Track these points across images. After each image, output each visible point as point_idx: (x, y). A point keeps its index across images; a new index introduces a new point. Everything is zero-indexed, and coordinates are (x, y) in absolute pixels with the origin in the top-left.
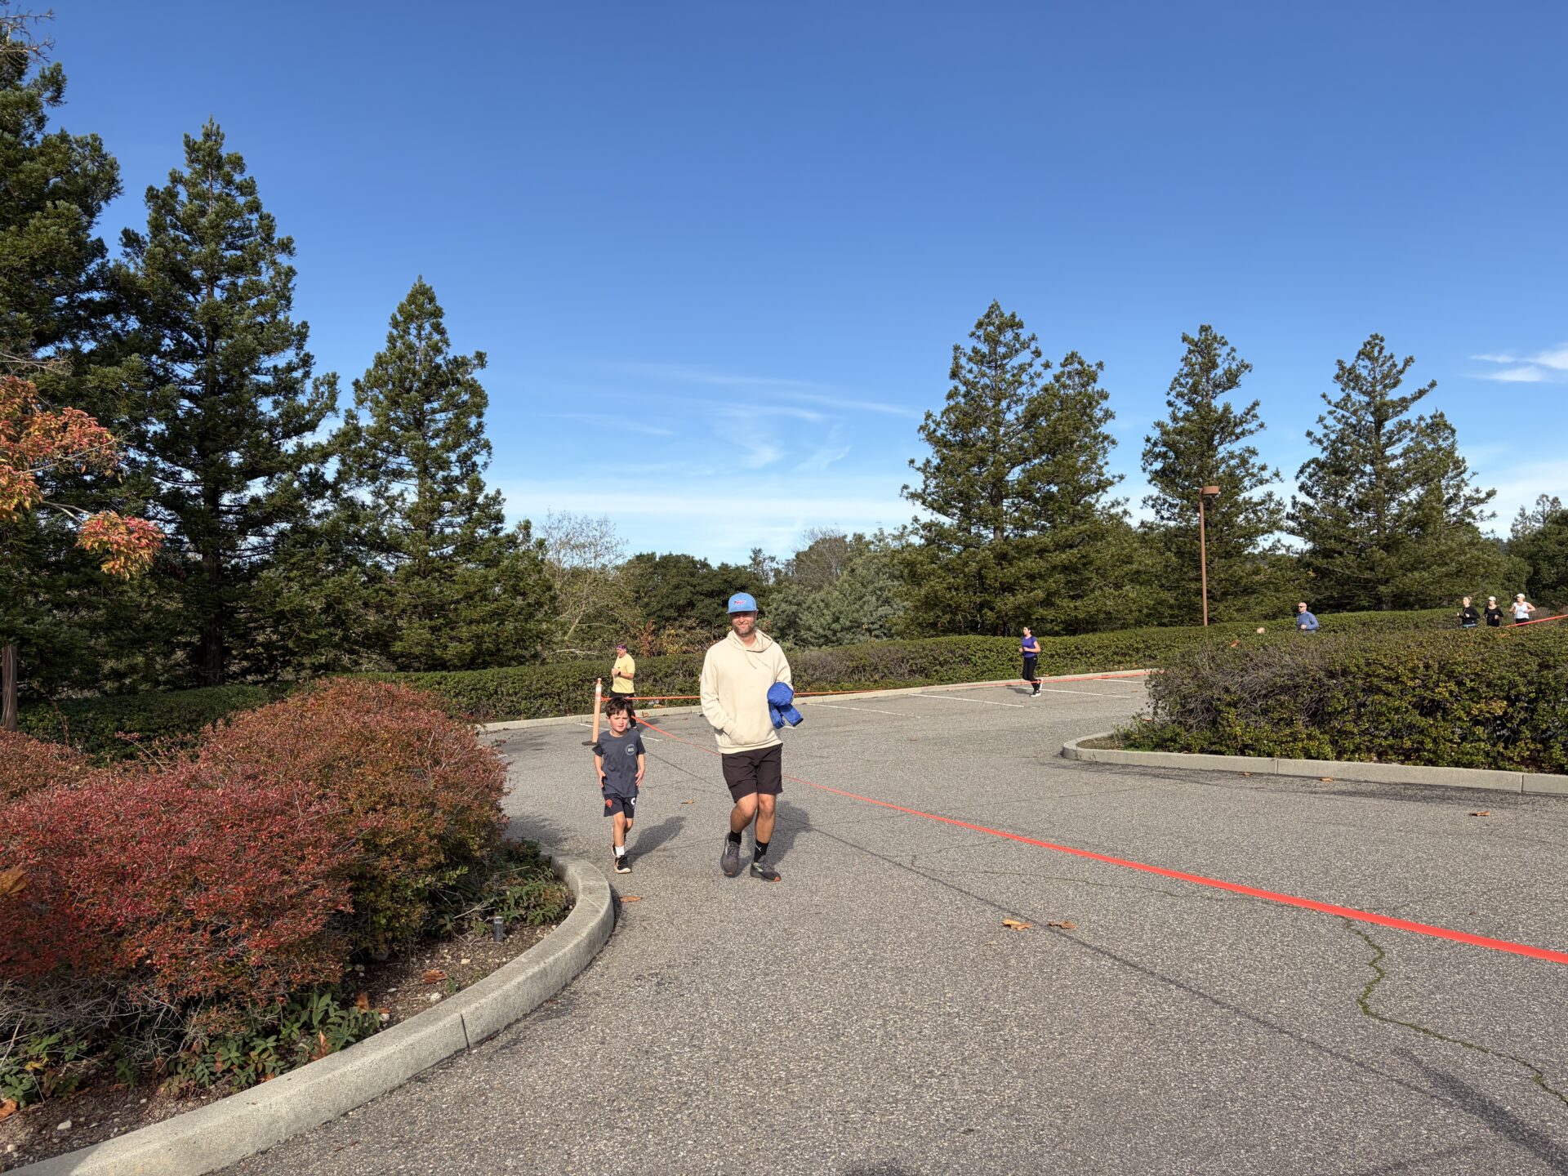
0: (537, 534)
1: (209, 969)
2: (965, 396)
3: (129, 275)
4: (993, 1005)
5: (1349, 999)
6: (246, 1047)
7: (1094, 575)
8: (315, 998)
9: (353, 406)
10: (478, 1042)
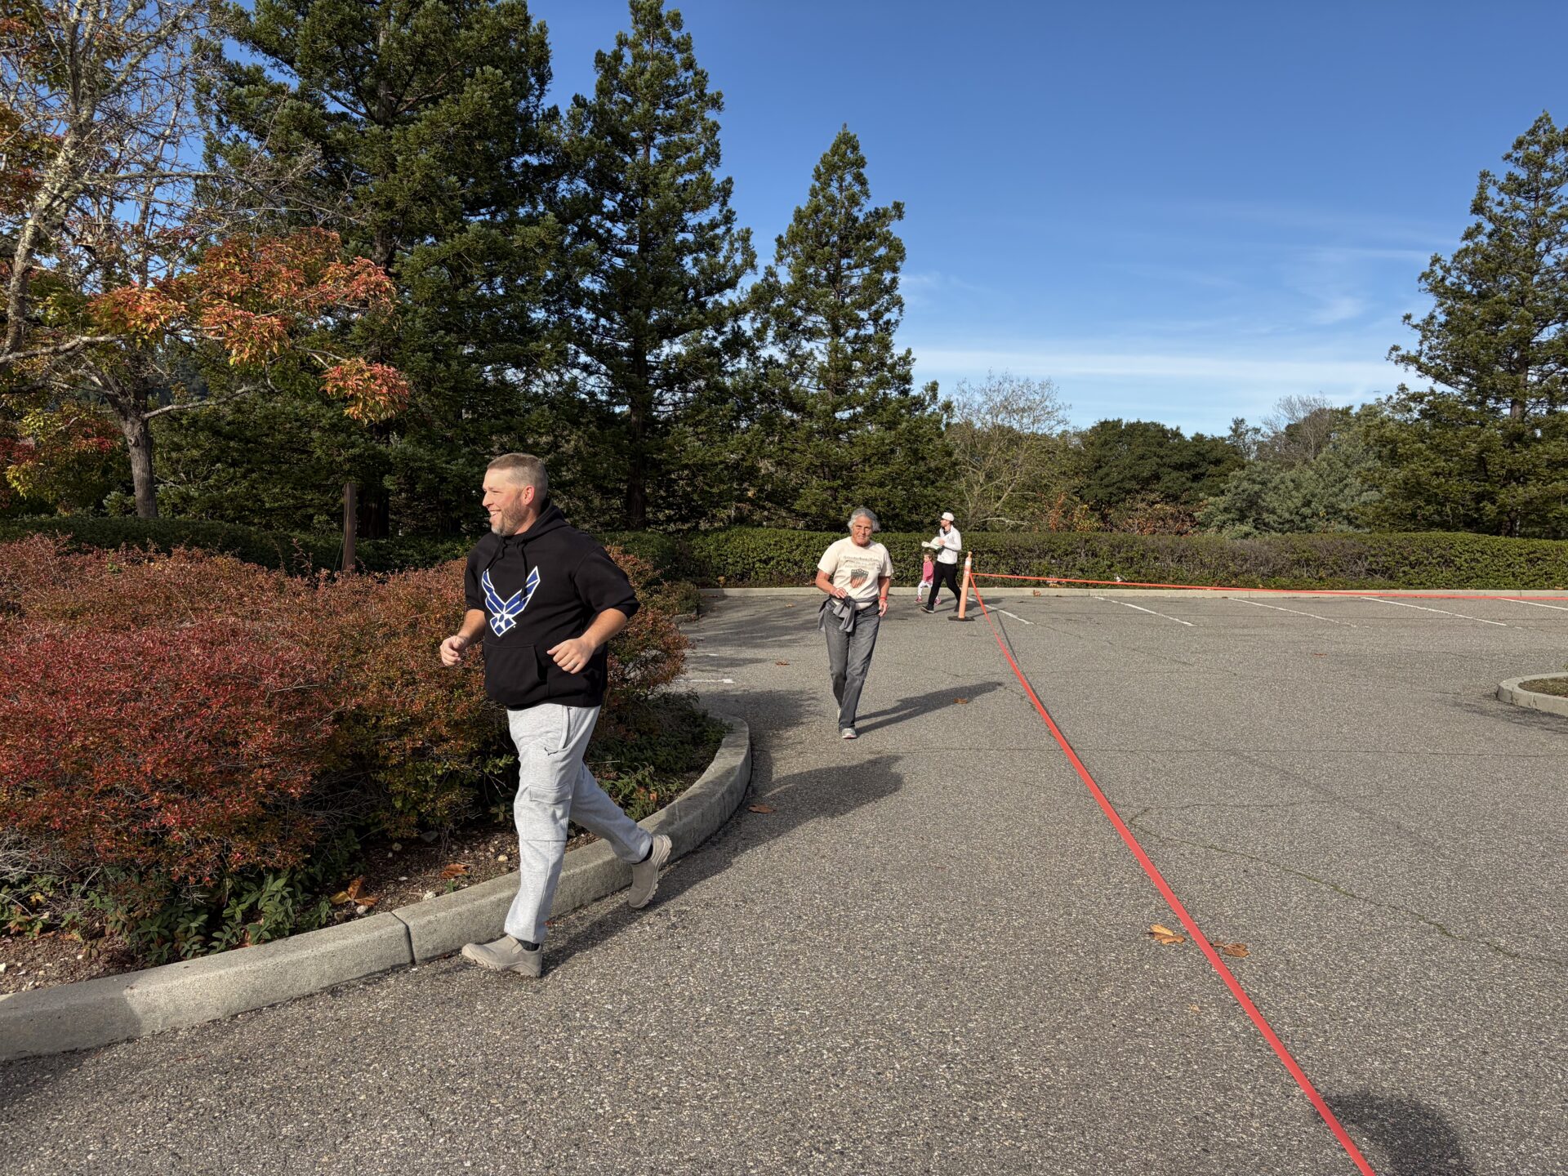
0: (942, 397)
8: (270, 880)
10: (426, 959)
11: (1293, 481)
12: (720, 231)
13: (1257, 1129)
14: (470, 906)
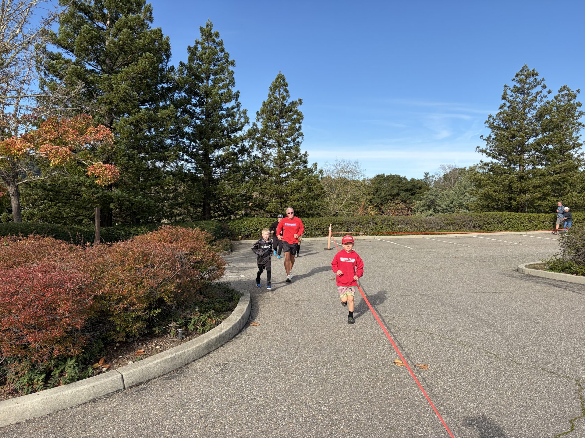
2: (509, 107)
8: (69, 360)
10: (129, 387)
11: (446, 195)
12: (235, 110)
13: (430, 430)
14: (146, 366)
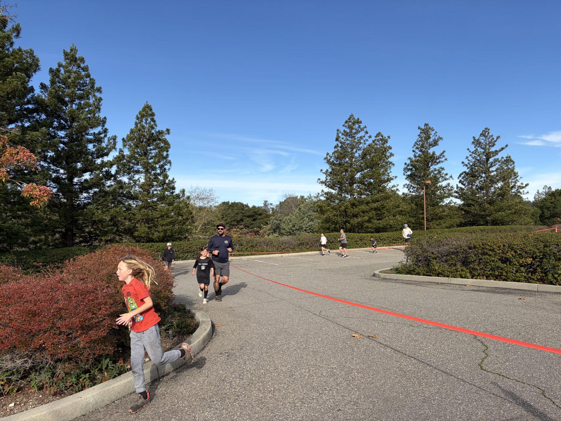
0: (187, 194)
1: (65, 349)
2: (341, 147)
3: (42, 99)
4: (348, 365)
5: (476, 364)
6: (78, 377)
7: (386, 212)
8: (104, 360)
9: (122, 147)
11: (289, 219)
